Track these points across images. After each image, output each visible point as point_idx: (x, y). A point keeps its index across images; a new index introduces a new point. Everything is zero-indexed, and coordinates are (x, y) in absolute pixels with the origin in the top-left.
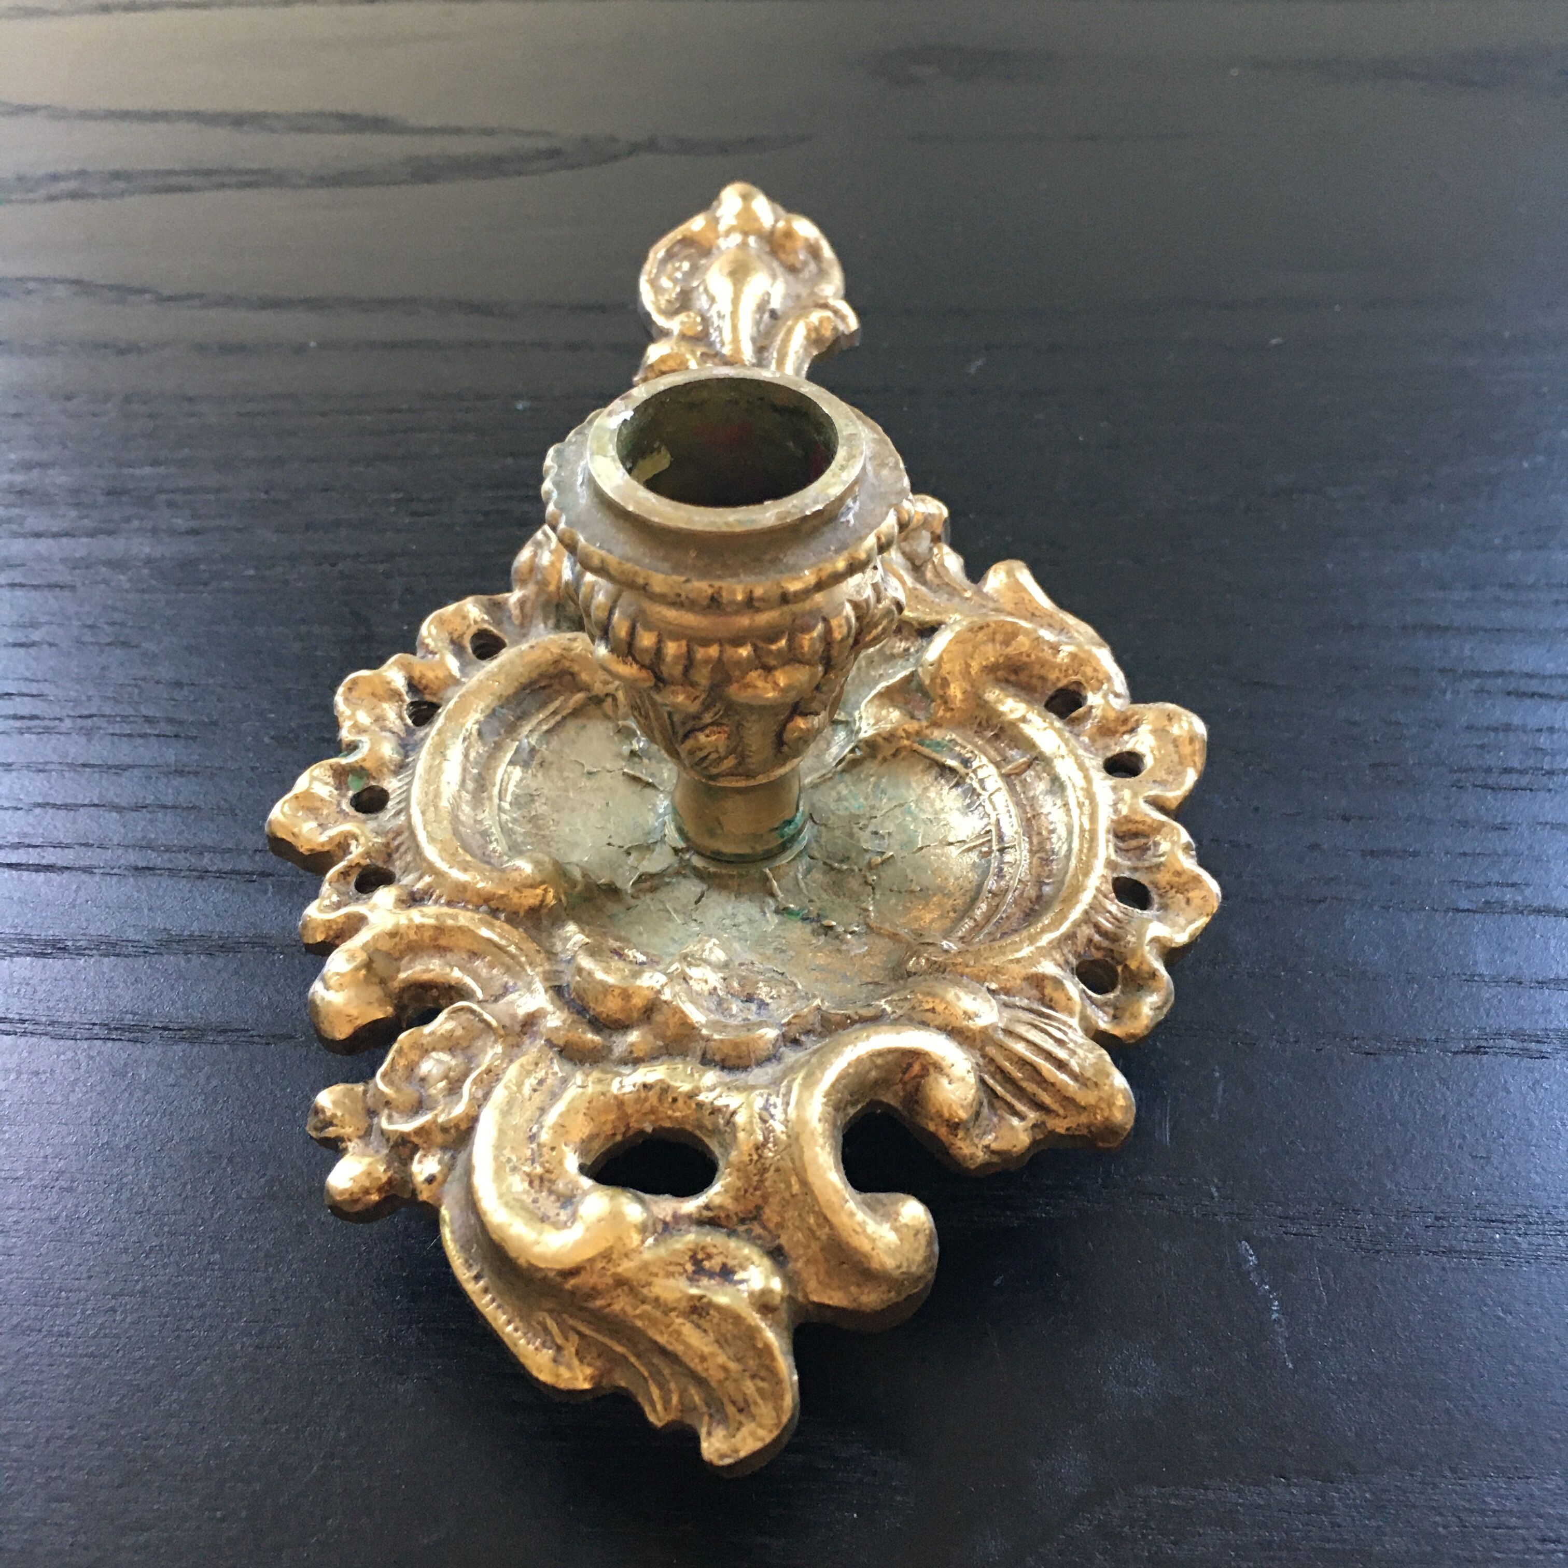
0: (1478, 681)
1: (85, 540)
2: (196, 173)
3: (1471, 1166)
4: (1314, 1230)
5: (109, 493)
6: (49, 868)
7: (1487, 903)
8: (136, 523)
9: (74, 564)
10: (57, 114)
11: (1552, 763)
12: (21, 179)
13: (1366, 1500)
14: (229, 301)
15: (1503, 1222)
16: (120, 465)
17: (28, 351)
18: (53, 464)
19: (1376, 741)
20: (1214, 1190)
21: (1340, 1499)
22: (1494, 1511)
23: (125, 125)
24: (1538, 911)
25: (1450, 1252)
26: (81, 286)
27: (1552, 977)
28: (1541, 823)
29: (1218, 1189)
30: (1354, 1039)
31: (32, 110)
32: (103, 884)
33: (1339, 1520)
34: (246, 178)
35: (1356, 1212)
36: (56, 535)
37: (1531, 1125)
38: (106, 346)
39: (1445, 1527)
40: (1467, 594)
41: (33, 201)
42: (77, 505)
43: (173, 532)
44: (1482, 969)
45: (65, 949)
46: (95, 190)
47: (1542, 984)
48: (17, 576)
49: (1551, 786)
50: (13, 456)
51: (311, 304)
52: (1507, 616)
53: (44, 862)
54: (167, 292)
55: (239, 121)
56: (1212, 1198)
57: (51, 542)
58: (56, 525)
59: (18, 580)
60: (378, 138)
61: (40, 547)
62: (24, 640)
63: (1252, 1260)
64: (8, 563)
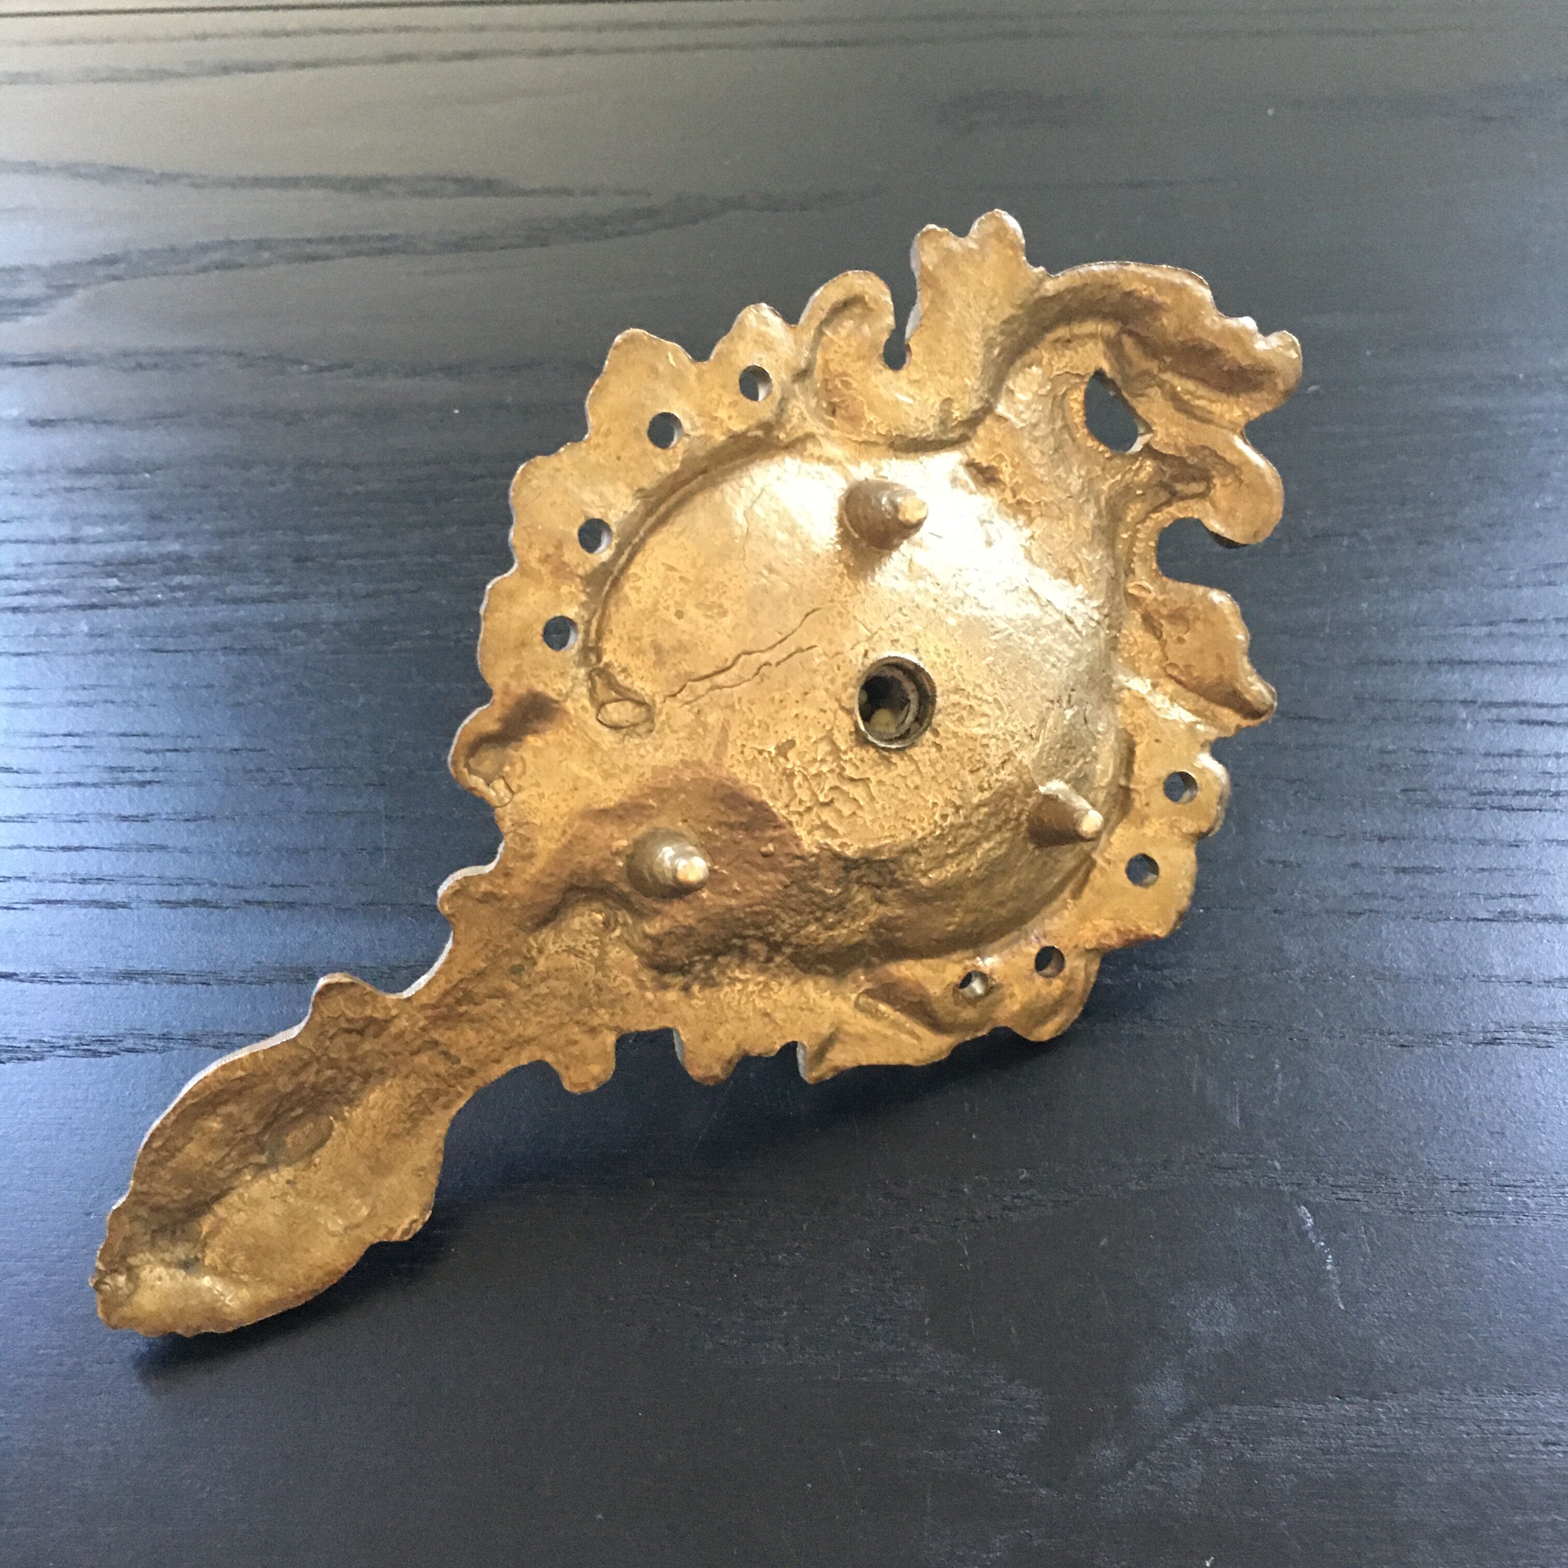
0: (1494, 711)
1: (281, 605)
2: (330, 240)
3: (1488, 1140)
4: (1360, 1196)
5: (296, 560)
6: (291, 905)
7: (1502, 913)
8: (322, 588)
9: (275, 627)
10: (198, 183)
11: (1558, 786)
12: (173, 249)
13: (1405, 1413)
14: (379, 372)
15: (1515, 1187)
16: (301, 533)
17: (205, 422)
18: (242, 532)
19: (1406, 769)
20: (1277, 1164)
21: (1384, 1413)
22: (1507, 1421)
24: (1544, 919)
25: (1470, 1212)
26: (243, 358)
27: (1557, 976)
28: (1547, 840)
29: (1281, 1163)
30: (1390, 1034)
31: (174, 178)
32: (338, 918)
33: (1384, 1430)
34: (376, 245)
35: (1394, 1180)
36: (254, 601)
37: (1538, 1104)
38: (274, 416)
39: (1468, 1434)
40: (1485, 630)
41: (185, 273)
42: (270, 571)
43: (355, 596)
44: (1499, 971)
46: (244, 260)
47: (1549, 983)
48: (227, 639)
49: (1558, 807)
50: (207, 527)
52: (1519, 651)
53: (287, 900)
54: (322, 363)
56: (1276, 1169)
57: (252, 607)
58: (254, 590)
59: (228, 645)
60: (493, 200)
61: (242, 612)
62: (241, 700)
63: (1310, 1222)
64: (216, 628)
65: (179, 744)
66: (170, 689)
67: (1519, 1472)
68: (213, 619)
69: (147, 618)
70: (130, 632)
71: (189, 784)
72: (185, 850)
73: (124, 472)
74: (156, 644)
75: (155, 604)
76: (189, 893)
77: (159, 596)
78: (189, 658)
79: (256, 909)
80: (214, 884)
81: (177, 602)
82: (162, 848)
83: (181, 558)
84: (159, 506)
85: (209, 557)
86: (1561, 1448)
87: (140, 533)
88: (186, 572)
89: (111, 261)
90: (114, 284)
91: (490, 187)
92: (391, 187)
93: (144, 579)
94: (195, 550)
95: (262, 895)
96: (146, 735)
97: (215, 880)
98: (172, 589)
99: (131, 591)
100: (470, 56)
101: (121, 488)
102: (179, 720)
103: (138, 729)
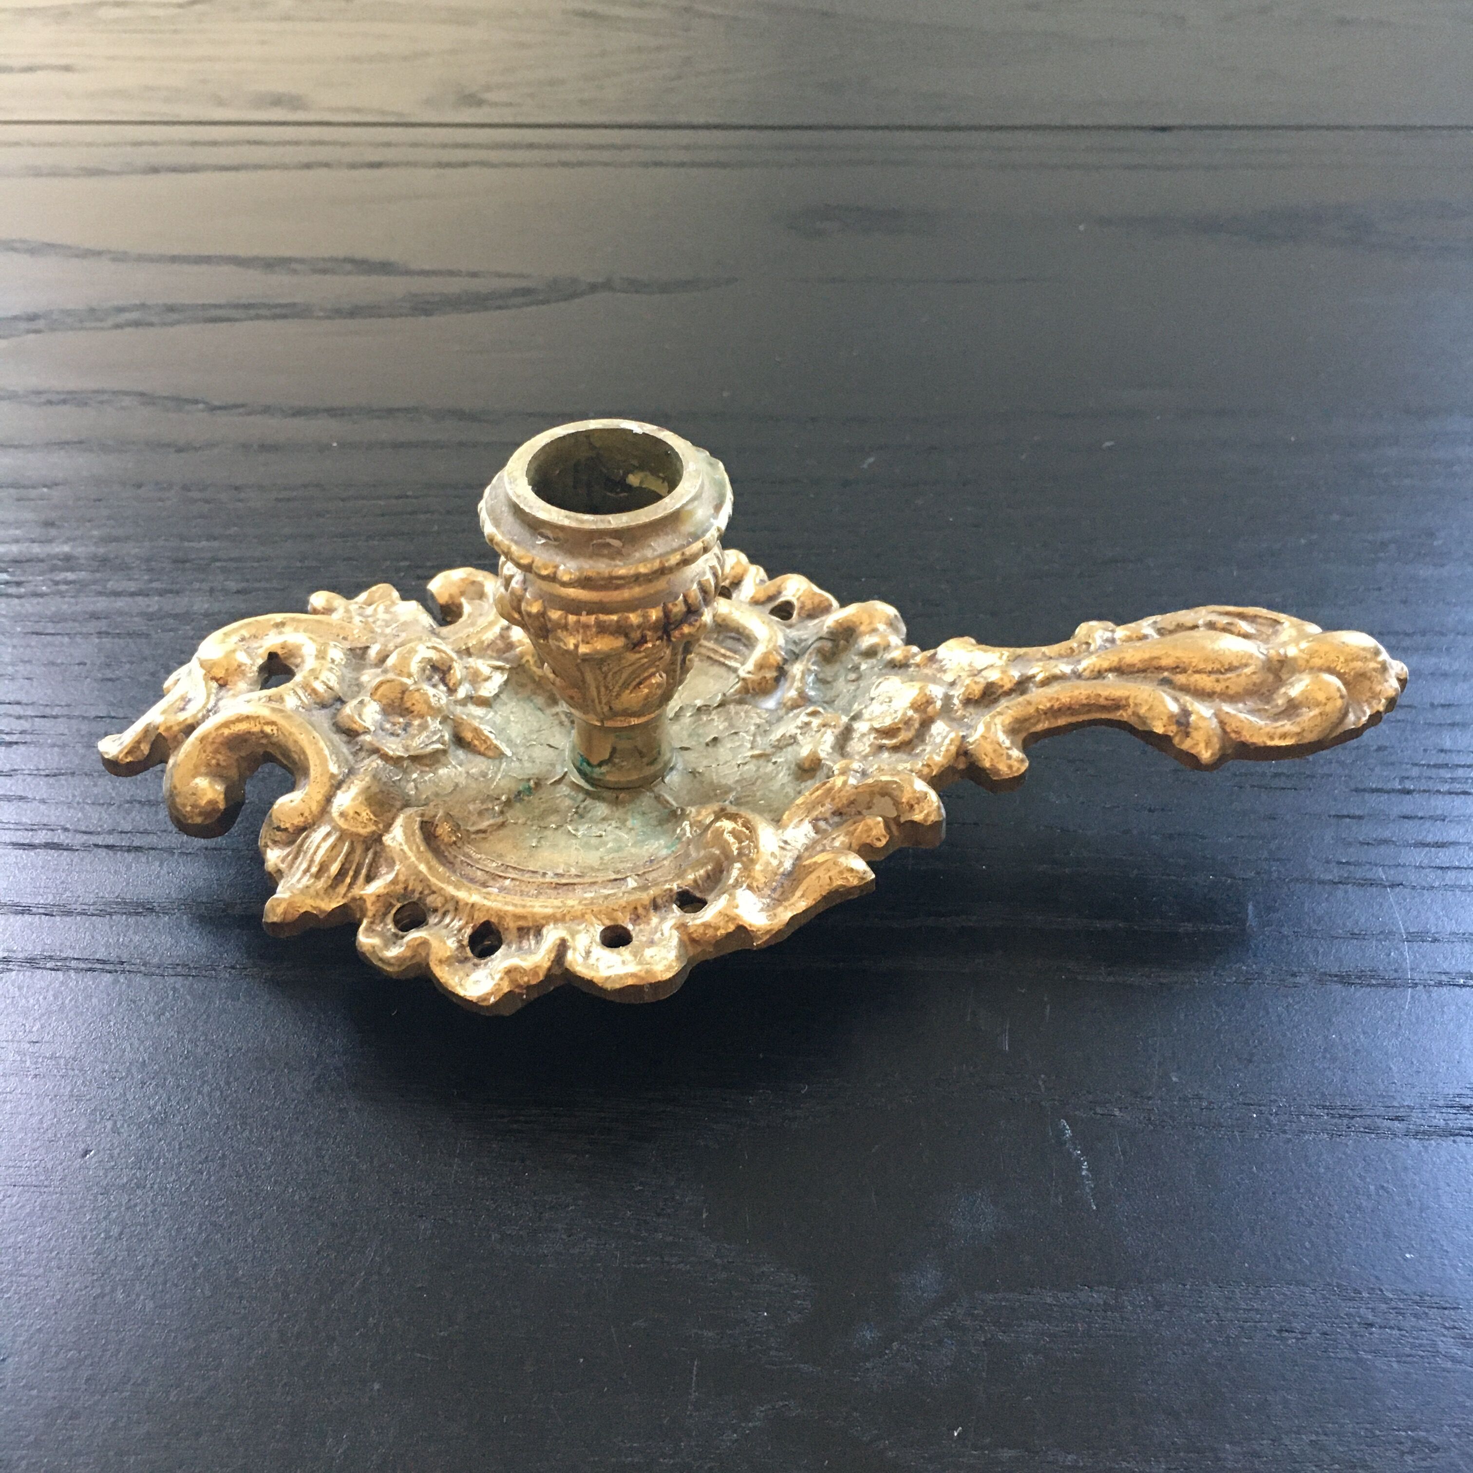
1: (156, 598)
2: (236, 306)
3: (1237, 1065)
4: (1116, 1111)
5: (175, 561)
6: (138, 849)
8: (197, 585)
9: (150, 617)
10: (120, 257)
12: (92, 310)
14: (267, 410)
15: (1260, 1105)
16: (182, 538)
17: (104, 448)
18: (127, 538)
20: (1040, 1083)
21: (1129, 1301)
22: (1244, 1310)
23: (176, 267)
24: (1296, 880)
26: (146, 398)
29: (1044, 1082)
31: (99, 254)
32: (180, 861)
33: (1128, 1316)
34: (278, 311)
36: (132, 594)
38: (169, 445)
39: (1207, 1321)
41: (102, 329)
42: (150, 570)
43: (226, 592)
45: (152, 910)
46: (155, 319)
48: (103, 625)
49: (1311, 787)
50: (95, 533)
51: (332, 412)
53: (134, 844)
54: (217, 403)
55: (270, 264)
56: (1040, 1088)
57: (129, 599)
58: (132, 586)
59: (104, 629)
60: (384, 279)
61: (120, 603)
62: (111, 676)
63: (1069, 1133)
64: (95, 616)
65: (48, 711)
66: (44, 665)
67: (1254, 1355)
68: (91, 608)
69: (30, 606)
70: (12, 617)
71: (53, 745)
72: (43, 801)
73: (25, 487)
74: (38, 628)
75: (42, 595)
76: (42, 837)
77: (44, 588)
78: (66, 640)
79: (103, 852)
80: (66, 830)
81: (62, 594)
82: (21, 798)
83: (68, 558)
84: (54, 515)
85: (94, 557)
86: (1294, 1335)
87: (33, 536)
88: (72, 569)
89: (32, 318)
90: (32, 336)
91: (385, 268)
92: (294, 266)
93: (32, 574)
94: (80, 551)
95: (111, 840)
96: (18, 703)
97: (68, 826)
98: (57, 583)
99: (19, 584)
100: (378, 165)
101: (18, 500)
102: (49, 692)
103: (12, 698)
